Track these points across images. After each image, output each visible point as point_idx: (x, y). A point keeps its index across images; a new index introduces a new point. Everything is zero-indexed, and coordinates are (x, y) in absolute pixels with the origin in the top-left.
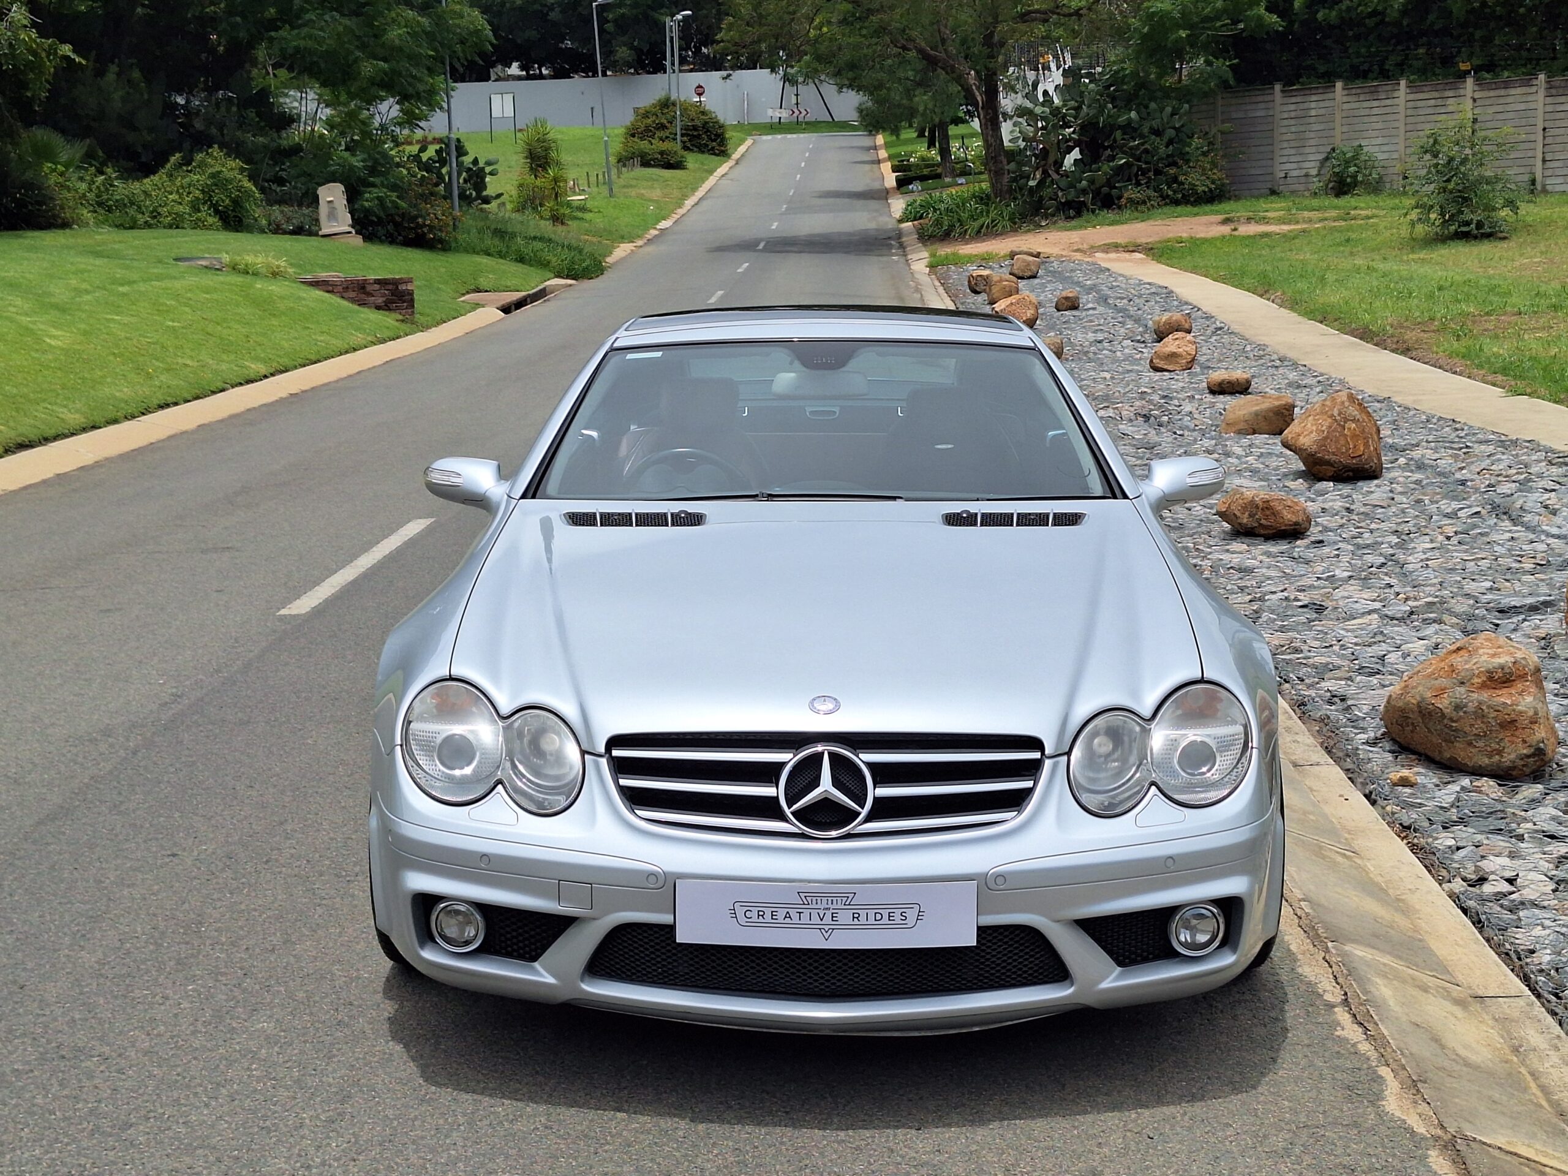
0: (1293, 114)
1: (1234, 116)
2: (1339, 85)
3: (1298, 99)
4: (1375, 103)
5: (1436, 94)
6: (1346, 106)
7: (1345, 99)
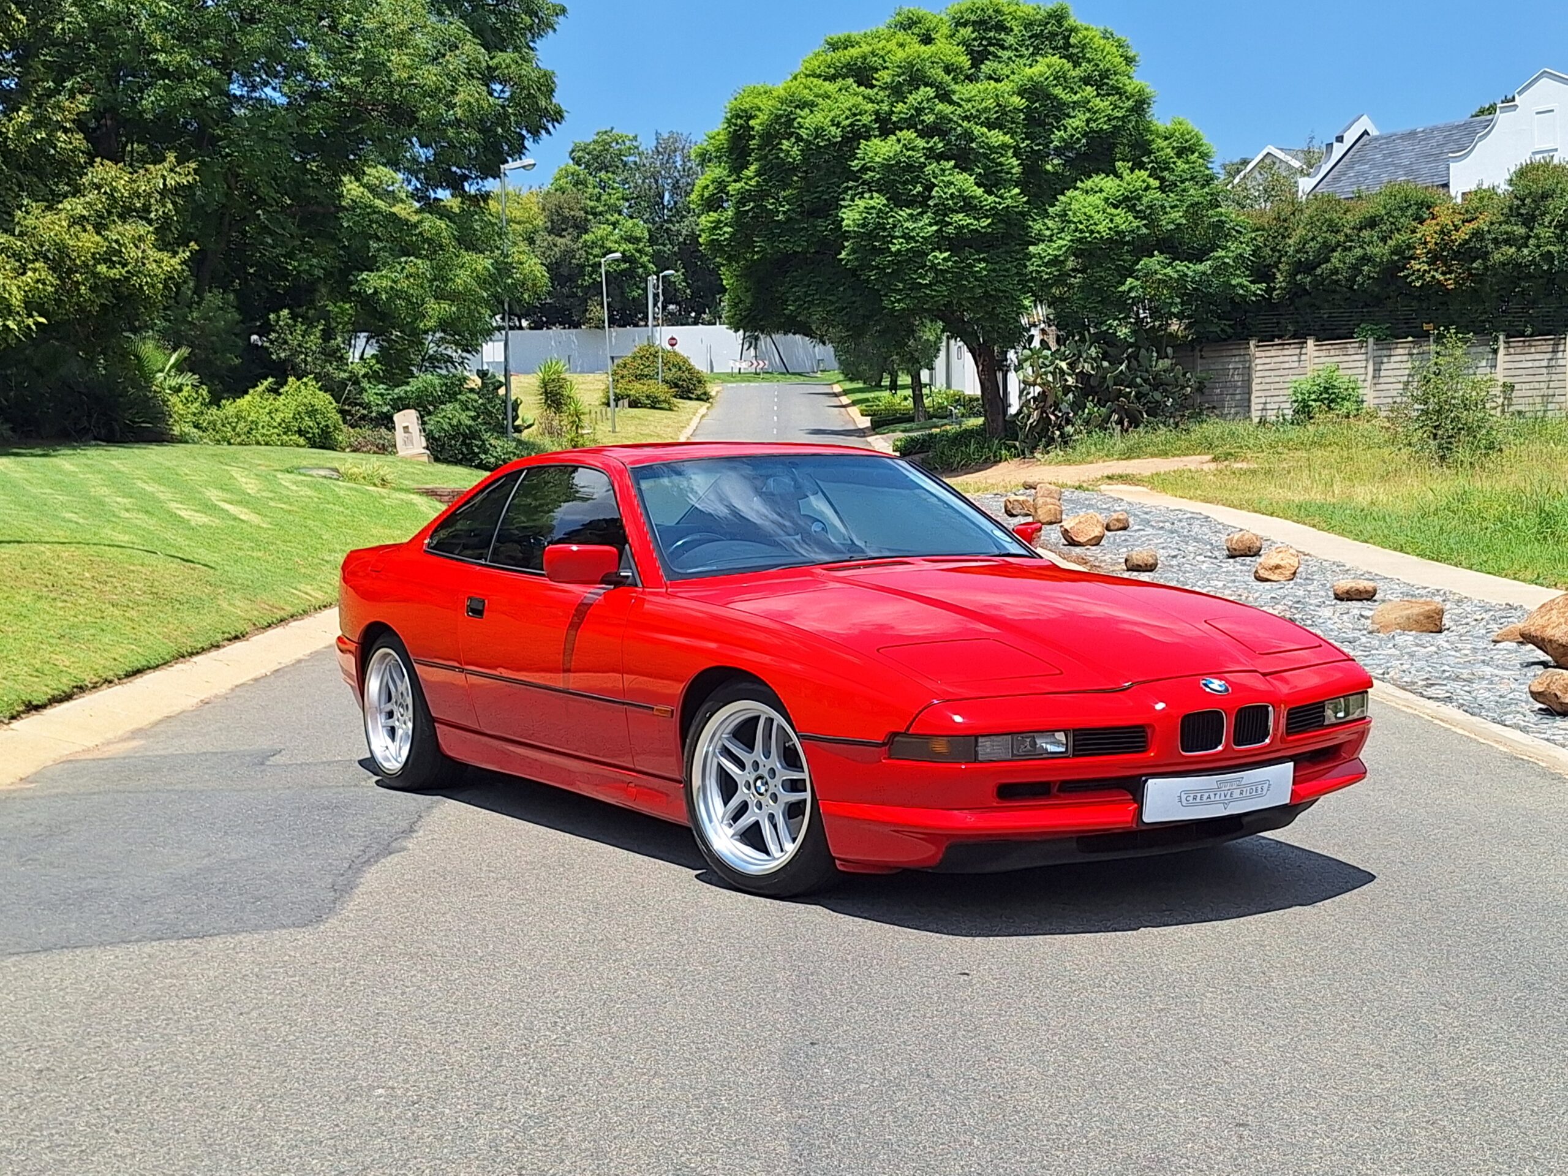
0: (1267, 367)
1: (1212, 367)
2: (1310, 342)
3: (1273, 353)
4: (1346, 358)
5: (1401, 351)
6: (1317, 360)
7: (1317, 354)
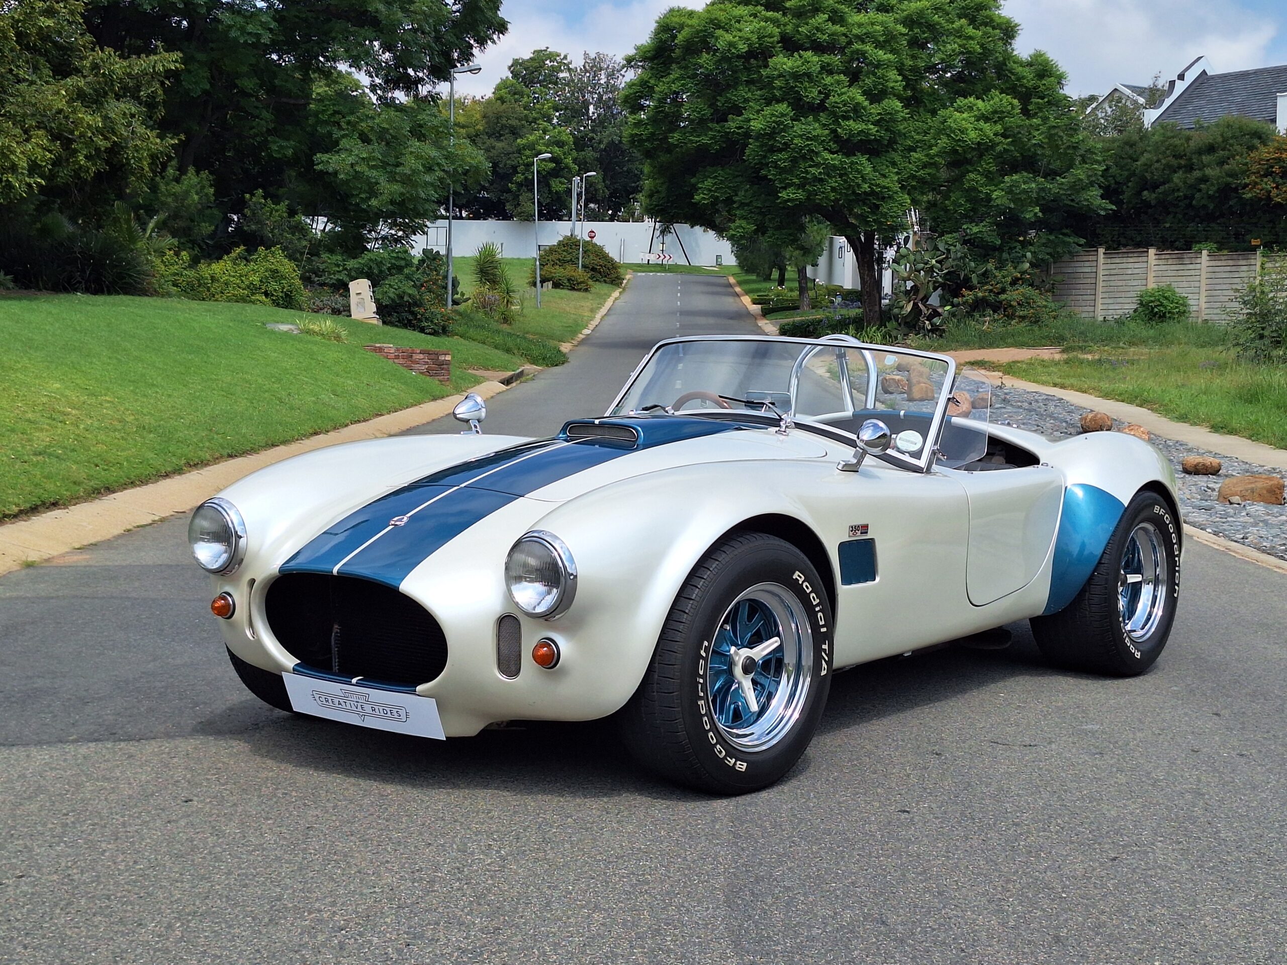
0: (1113, 272)
1: (1064, 270)
2: (1152, 252)
3: (1117, 261)
4: (1182, 267)
5: (1231, 263)
6: (1156, 268)
7: (1157, 262)
